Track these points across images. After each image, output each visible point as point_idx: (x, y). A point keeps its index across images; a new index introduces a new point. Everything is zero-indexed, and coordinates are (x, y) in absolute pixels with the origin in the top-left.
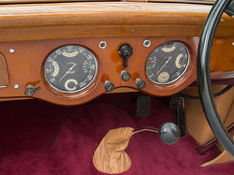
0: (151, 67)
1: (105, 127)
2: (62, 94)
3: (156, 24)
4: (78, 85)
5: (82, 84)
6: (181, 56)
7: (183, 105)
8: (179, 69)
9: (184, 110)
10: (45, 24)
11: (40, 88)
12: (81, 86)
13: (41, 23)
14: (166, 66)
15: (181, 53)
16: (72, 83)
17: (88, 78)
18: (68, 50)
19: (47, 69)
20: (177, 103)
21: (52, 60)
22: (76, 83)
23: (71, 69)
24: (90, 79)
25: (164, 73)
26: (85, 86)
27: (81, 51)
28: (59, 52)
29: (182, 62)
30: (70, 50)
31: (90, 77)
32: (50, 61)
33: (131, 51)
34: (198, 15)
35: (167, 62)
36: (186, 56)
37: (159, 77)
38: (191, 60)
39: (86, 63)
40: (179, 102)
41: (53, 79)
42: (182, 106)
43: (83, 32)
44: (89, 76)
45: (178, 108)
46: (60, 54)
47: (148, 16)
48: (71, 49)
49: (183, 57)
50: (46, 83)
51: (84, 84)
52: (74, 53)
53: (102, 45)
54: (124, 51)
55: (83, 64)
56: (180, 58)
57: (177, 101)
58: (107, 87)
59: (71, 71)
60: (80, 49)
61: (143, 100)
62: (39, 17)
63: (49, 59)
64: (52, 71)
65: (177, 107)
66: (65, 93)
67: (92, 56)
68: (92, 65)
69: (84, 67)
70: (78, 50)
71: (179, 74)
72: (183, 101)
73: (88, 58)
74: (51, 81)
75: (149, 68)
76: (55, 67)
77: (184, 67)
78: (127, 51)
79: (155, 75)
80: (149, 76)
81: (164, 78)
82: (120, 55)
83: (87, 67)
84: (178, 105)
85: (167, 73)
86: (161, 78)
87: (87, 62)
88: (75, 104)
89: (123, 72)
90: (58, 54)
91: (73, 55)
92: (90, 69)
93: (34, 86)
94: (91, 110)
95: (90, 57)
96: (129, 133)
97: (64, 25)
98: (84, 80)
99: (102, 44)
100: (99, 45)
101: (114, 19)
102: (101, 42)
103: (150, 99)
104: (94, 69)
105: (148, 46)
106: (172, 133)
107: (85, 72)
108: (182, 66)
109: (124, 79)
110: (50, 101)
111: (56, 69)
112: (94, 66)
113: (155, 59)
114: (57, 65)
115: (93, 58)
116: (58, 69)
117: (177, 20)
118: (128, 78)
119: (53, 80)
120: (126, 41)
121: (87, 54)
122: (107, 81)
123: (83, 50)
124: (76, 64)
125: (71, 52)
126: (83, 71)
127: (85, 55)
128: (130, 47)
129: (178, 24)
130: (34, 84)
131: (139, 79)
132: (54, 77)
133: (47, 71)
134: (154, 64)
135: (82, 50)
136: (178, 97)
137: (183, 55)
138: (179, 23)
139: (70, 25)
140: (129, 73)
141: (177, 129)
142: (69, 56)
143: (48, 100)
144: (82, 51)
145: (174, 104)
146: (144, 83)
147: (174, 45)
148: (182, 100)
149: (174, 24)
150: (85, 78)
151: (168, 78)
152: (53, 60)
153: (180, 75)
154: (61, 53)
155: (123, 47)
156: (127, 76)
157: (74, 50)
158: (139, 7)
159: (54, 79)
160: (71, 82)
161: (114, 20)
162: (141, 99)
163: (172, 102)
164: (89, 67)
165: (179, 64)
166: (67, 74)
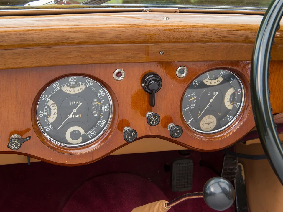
0: (190, 108)
1: (126, 208)
2: (61, 148)
3: (193, 42)
4: (85, 134)
5: (91, 133)
6: (231, 91)
7: (243, 174)
8: (230, 110)
9: (244, 182)
10: (38, 42)
11: (30, 137)
12: (89, 136)
13: (33, 41)
14: (212, 106)
15: (232, 87)
16: (77, 132)
17: (100, 124)
18: (71, 83)
19: (40, 111)
20: (232, 170)
21: (47, 98)
22: (82, 131)
23: (75, 110)
24: (102, 125)
25: (209, 116)
26: (95, 136)
27: (88, 85)
28: (57, 86)
29: (233, 100)
30: (73, 84)
31: (102, 122)
32: (44, 99)
33: (159, 83)
34: (251, 27)
35: (212, 100)
36: (239, 91)
37: (202, 122)
38: (247, 96)
39: (95, 102)
40: (236, 169)
41: (48, 126)
42: (241, 176)
43: (91, 54)
44: (100, 122)
45: (234, 177)
46: (59, 89)
47: (180, 30)
48: (74, 81)
49: (235, 93)
50: (38, 132)
51: (93, 134)
52: (78, 88)
53: (119, 75)
54: (150, 82)
55: (92, 104)
56: (230, 94)
57: (233, 168)
58: (126, 135)
59: (74, 114)
60: (88, 81)
61: (181, 165)
62: (30, 31)
63: (42, 97)
64: (47, 114)
65: (232, 176)
66: (66, 147)
67: (105, 92)
68: (104, 105)
69: (93, 108)
70: (84, 83)
71: (231, 117)
72: (242, 168)
73: (99, 94)
74: (46, 129)
75: (186, 109)
76: (52, 108)
77: (238, 107)
78: (153, 81)
79: (196, 119)
80: (188, 121)
81: (208, 124)
82: (143, 88)
83: (98, 108)
84: (234, 173)
85: (213, 117)
86: (205, 124)
87: (97, 101)
88: (81, 163)
89: (149, 113)
90: (56, 89)
91: (77, 90)
92: (101, 110)
93: (21, 136)
94: (104, 183)
95: (101, 93)
96: (161, 208)
97: (64, 44)
98: (93, 127)
99: (118, 73)
100: (115, 76)
101: (133, 34)
102: (117, 71)
103: (193, 164)
104: (107, 110)
105: (184, 75)
106: (223, 195)
107: (95, 115)
108: (234, 106)
109: (151, 123)
110: (44, 158)
111: (53, 111)
112: (107, 106)
113: (195, 95)
114: (55, 105)
115: (106, 94)
116: (56, 111)
117: (222, 35)
118: (156, 121)
119: (50, 128)
120: (151, 70)
121: (98, 90)
122: (127, 127)
123: (92, 83)
124: (81, 103)
125: (75, 87)
126: (92, 115)
127: (95, 90)
128: (159, 77)
129: (223, 41)
130: (21, 133)
131: (172, 124)
132: (50, 124)
133: (41, 114)
134: (194, 103)
135: (90, 83)
136: (234, 160)
137: (234, 89)
138: (224, 39)
139: (72, 43)
140: (158, 114)
141: (230, 187)
142: (72, 93)
143: (42, 157)
144: (90, 85)
145: (228, 171)
146: (181, 129)
147: (221, 75)
148: (240, 167)
149: (218, 42)
150: (95, 125)
151: (215, 124)
152: (49, 97)
153: (232, 120)
154: (60, 87)
155: (147, 77)
156: (155, 119)
157: (78, 83)
158: (168, 18)
159: (51, 126)
160: (75, 131)
161: (134, 36)
162: (178, 164)
163: (225, 168)
164: (101, 108)
165: (229, 103)
166: (70, 118)
